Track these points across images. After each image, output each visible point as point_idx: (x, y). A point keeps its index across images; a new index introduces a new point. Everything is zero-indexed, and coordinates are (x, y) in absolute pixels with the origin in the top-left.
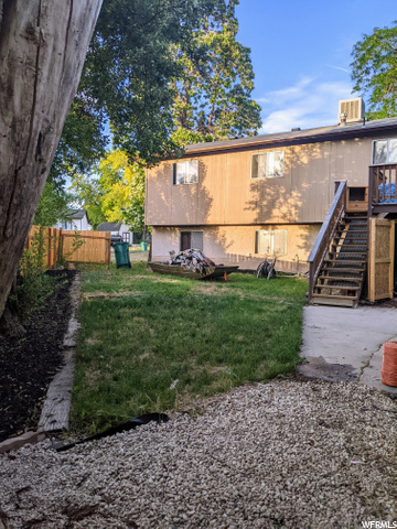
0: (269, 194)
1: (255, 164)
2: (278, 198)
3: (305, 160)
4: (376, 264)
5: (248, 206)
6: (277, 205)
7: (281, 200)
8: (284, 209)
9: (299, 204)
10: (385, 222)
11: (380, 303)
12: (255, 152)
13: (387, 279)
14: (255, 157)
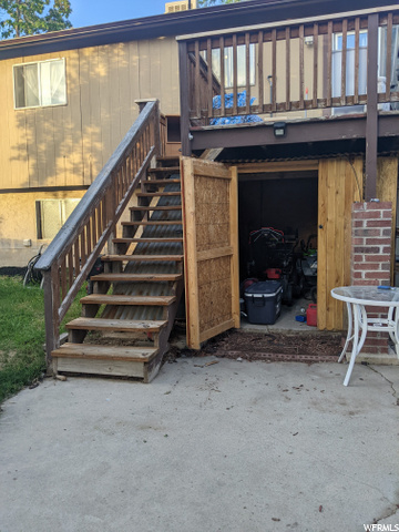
0: (48, 133)
1: (20, 81)
2: (63, 139)
3: (101, 70)
4: (200, 262)
5: (15, 153)
6: (63, 150)
7: (69, 141)
8: (76, 157)
9: (99, 145)
10: (217, 169)
11: (212, 346)
12: (19, 62)
13: (228, 290)
14: (20, 71)
